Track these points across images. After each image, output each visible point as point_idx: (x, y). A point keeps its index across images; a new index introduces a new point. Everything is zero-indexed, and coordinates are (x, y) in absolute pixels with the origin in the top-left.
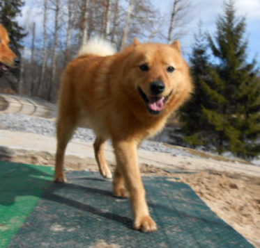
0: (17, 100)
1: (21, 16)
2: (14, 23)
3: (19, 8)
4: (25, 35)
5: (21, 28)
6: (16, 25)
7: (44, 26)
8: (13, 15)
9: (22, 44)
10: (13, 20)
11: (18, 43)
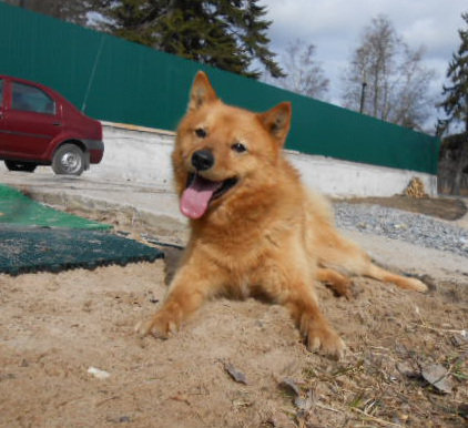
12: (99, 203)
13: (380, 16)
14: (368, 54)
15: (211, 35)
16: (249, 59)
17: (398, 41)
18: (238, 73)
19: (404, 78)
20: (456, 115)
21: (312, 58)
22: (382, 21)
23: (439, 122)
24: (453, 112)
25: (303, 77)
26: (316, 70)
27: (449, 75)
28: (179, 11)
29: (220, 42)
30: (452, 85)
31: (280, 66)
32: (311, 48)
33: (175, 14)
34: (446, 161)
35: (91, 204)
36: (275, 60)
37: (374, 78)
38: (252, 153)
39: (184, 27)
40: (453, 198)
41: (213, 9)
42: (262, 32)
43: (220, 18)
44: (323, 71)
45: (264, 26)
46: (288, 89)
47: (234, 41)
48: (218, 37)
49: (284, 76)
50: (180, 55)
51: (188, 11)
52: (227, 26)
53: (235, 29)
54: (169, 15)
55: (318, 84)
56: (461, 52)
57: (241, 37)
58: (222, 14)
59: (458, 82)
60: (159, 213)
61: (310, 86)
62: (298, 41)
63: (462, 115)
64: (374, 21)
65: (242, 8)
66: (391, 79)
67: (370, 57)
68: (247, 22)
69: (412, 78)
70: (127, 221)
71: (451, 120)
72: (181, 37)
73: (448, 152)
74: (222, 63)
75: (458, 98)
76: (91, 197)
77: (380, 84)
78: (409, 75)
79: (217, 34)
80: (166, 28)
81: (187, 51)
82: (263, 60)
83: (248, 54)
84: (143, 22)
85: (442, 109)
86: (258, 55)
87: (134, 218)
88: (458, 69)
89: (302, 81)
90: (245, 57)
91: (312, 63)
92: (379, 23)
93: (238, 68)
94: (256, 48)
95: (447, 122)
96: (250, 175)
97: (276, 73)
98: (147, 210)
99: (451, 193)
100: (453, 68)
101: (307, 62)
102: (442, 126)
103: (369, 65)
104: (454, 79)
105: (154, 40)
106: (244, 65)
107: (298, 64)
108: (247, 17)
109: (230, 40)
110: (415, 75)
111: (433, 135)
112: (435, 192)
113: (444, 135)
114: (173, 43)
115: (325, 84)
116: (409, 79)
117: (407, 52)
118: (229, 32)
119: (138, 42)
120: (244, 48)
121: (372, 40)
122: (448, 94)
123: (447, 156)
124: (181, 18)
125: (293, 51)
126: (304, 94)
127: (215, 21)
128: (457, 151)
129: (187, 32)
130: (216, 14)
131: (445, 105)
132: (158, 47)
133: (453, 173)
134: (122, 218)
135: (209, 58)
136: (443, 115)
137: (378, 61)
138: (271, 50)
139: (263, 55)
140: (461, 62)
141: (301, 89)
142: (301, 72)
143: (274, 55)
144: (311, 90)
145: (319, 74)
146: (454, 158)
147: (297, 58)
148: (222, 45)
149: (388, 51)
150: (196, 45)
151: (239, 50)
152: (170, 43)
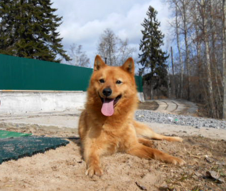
0: (165, 102)
1: (163, 45)
2: (159, 51)
3: (161, 40)
4: (168, 57)
5: (164, 53)
6: (160, 52)
7: (178, 47)
8: (158, 46)
9: (166, 64)
10: (158, 49)
11: (164, 63)
12: (20, 125)
13: (107, 29)
14: (104, 45)
15: (38, 47)
16: (55, 55)
17: (117, 38)
18: (52, 61)
19: (122, 53)
20: (146, 66)
21: (81, 51)
22: (108, 31)
23: (140, 69)
24: (145, 64)
25: (78, 59)
26: (83, 55)
27: (140, 49)
28: (23, 39)
29: (42, 49)
30: (142, 53)
31: (69, 56)
32: (80, 46)
33: (21, 41)
34: (145, 86)
35: (17, 125)
36: (66, 54)
37: (109, 55)
38: (124, 83)
39: (26, 45)
40: (152, 101)
41: (37, 36)
42: (59, 43)
43: (41, 39)
44: (86, 55)
45: (60, 40)
46: (72, 65)
47: (48, 48)
48: (41, 47)
49: (71, 60)
50: (26, 57)
51: (27, 39)
52: (44, 42)
53: (47, 43)
54: (19, 41)
55: (85, 61)
56: (143, 39)
57: (51, 46)
58: (41, 38)
59: (145, 52)
60: (48, 125)
61: (82, 62)
62: (74, 44)
63: (149, 65)
64: (105, 32)
65: (49, 34)
66: (116, 54)
67: (105, 47)
68: (52, 39)
69: (125, 53)
70: (35, 131)
71: (144, 68)
72: (25, 50)
73: (146, 82)
74: (44, 58)
75: (146, 58)
76: (16, 123)
77: (112, 57)
78: (123, 52)
79: (40, 46)
80: (18, 47)
81: (28, 56)
82: (61, 54)
83: (55, 53)
84: (8, 46)
85: (140, 64)
86: (59, 53)
87: (37, 129)
88: (144, 46)
89: (78, 61)
90: (53, 54)
91: (81, 52)
92: (107, 32)
93: (51, 59)
94: (58, 50)
95: (143, 69)
96: (126, 92)
97: (67, 59)
98: (43, 125)
99: (150, 99)
100: (141, 46)
101: (79, 52)
102: (141, 71)
103: (106, 50)
104: (143, 51)
105: (14, 53)
106: (53, 58)
107: (75, 54)
108: (52, 37)
109: (46, 48)
110: (126, 51)
111: (138, 75)
112: (143, 99)
113: (143, 75)
114: (22, 53)
115: (88, 60)
116: (124, 53)
117: (121, 42)
118: (45, 45)
119: (7, 54)
120: (52, 50)
121: (105, 39)
122: (141, 57)
123: (145, 83)
124: (24, 42)
125: (72, 49)
126: (80, 66)
127: (39, 41)
128: (149, 81)
129: (27, 47)
130: (39, 38)
131: (141, 62)
132: (16, 55)
133: (149, 90)
134: (32, 130)
135: (38, 57)
136: (141, 66)
137: (110, 47)
138: (64, 50)
139: (61, 52)
140: (144, 43)
141: (78, 64)
142: (77, 57)
143: (66, 51)
144: (82, 64)
145: (85, 56)
146: (148, 84)
147: (74, 51)
148: (43, 51)
149: (113, 43)
150: (32, 52)
151: (51, 52)
152: (21, 53)
